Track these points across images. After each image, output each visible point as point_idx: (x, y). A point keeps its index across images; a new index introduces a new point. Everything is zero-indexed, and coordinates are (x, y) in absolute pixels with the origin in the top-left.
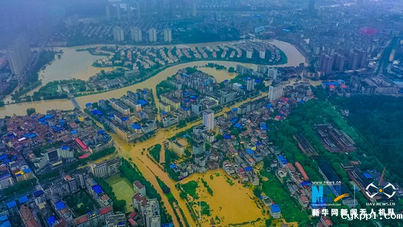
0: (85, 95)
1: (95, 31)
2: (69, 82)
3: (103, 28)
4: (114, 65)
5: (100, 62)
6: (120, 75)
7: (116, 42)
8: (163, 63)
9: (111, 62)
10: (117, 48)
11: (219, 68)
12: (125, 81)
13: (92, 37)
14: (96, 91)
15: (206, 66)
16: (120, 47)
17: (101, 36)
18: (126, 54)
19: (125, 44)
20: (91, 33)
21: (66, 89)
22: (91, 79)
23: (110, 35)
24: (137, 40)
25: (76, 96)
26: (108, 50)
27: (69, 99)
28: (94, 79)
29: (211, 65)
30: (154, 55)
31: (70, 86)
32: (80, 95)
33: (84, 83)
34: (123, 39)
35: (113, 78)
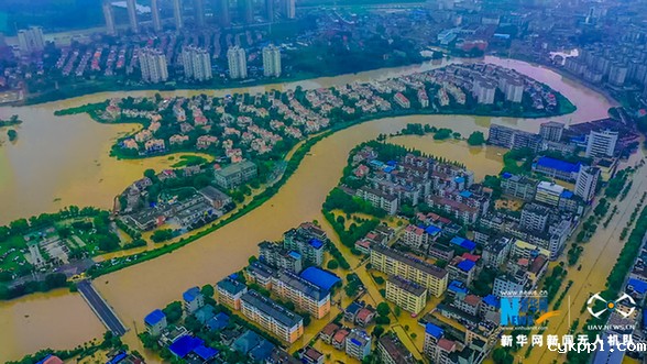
0: (122, 264)
1: (89, 63)
2: (58, 217)
3: (105, 54)
4: (171, 149)
5: (130, 144)
6: (204, 181)
7: (149, 86)
8: (297, 134)
9: (160, 142)
10: (159, 99)
11: (442, 135)
12: (228, 200)
13: (87, 75)
14: (152, 246)
15: (405, 132)
16: (167, 96)
17: (108, 73)
18: (189, 113)
19: (172, 89)
20: (83, 65)
21: (55, 249)
22: (123, 200)
23: (130, 70)
24: (199, 75)
25: (94, 272)
26: (140, 107)
27: (74, 290)
28: (133, 200)
29: (413, 130)
30: (263, 113)
31: (64, 234)
32: (106, 268)
33: (104, 218)
34: (165, 75)
35: (189, 195)
